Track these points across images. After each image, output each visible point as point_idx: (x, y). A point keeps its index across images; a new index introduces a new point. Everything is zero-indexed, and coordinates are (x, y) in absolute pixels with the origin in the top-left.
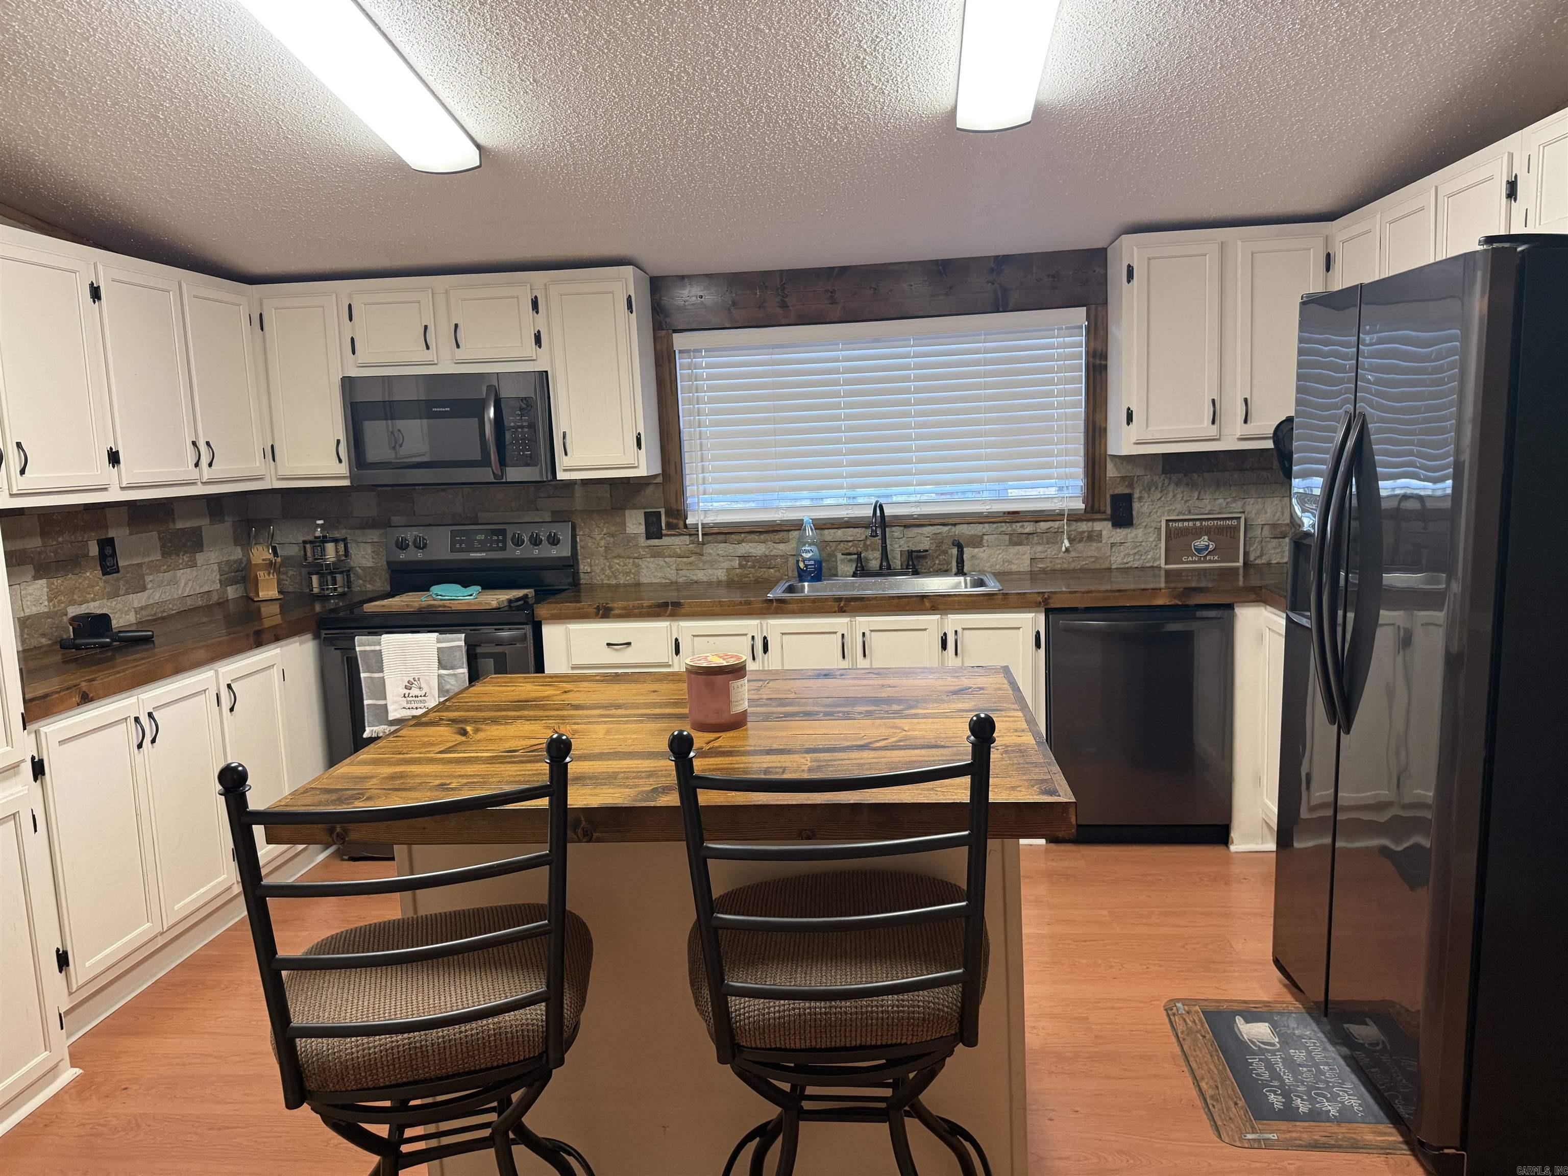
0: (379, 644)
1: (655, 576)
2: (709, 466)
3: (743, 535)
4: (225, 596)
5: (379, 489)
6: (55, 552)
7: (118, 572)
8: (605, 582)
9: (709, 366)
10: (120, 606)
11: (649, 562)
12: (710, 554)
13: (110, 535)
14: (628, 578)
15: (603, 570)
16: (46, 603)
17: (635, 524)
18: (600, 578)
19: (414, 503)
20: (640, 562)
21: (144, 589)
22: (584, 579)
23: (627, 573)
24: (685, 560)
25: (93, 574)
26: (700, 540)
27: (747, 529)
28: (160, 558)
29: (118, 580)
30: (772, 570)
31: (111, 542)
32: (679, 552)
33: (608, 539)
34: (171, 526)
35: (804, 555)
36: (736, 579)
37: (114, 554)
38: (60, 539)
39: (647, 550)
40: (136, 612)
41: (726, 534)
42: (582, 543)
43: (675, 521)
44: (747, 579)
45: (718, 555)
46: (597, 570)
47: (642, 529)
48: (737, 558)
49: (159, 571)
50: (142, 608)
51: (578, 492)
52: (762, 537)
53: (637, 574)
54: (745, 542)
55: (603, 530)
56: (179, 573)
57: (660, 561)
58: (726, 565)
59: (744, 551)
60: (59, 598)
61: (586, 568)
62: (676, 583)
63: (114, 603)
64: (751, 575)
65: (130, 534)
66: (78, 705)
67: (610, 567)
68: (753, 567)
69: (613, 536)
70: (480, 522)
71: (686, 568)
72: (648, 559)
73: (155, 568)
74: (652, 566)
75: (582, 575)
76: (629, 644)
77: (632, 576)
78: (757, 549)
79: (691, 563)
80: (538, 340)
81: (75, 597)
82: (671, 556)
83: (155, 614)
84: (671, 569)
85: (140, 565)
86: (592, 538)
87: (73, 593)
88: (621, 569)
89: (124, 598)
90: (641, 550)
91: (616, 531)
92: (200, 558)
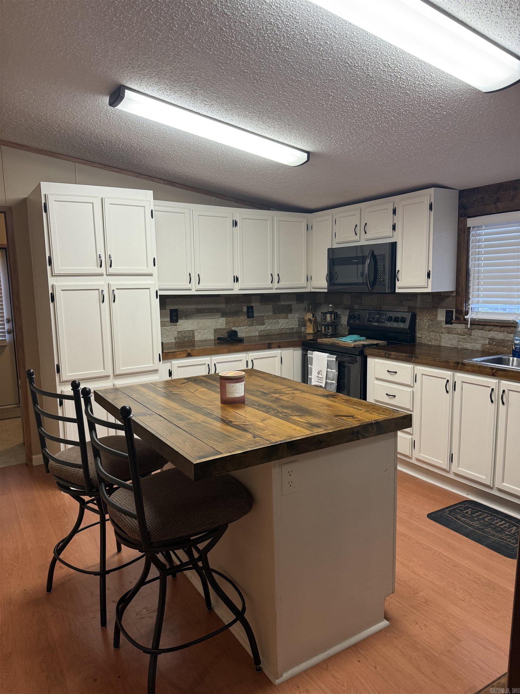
0: (312, 355)
1: (447, 343)
2: (482, 288)
3: (491, 327)
4: (301, 330)
5: (352, 293)
6: (230, 309)
7: (253, 317)
8: (426, 343)
9: (486, 234)
10: (253, 329)
11: (446, 336)
12: (474, 335)
13: (252, 305)
14: (436, 342)
15: (426, 337)
16: (225, 325)
17: (441, 316)
18: (424, 341)
19: (362, 300)
20: (442, 335)
21: (264, 324)
22: (418, 340)
23: (436, 340)
24: (462, 336)
25: (244, 318)
26: (469, 327)
27: (493, 324)
28: (272, 314)
29: (253, 320)
30: (506, 348)
31: (252, 307)
32: (459, 333)
33: (430, 322)
34: (279, 303)
35: (515, 341)
36: (486, 350)
37: (253, 312)
38: (232, 305)
39: (446, 329)
40: (259, 332)
41: (483, 325)
42: (419, 323)
43: (459, 316)
44: (492, 351)
45: (478, 336)
46: (424, 336)
47: (444, 319)
48: (488, 339)
49: (271, 319)
50: (262, 331)
51: (419, 298)
52: (502, 329)
53: (440, 341)
54: (492, 331)
55: (428, 318)
56: (280, 320)
57: (451, 336)
58: (482, 342)
59: (491, 336)
60: (230, 324)
61: (419, 335)
62: (457, 348)
63: (251, 328)
64: (494, 349)
65: (261, 305)
66: (186, 357)
67: (429, 336)
68: (496, 345)
69: (432, 321)
70: (382, 310)
71: (462, 341)
72: (446, 334)
73: (269, 318)
74: (447, 338)
75: (417, 339)
76: (396, 372)
77: (438, 342)
78: (499, 335)
79: (464, 339)
80: (394, 228)
81: (236, 324)
82: (455, 334)
83: (267, 333)
84: (455, 341)
85: (263, 316)
86: (423, 321)
87: (235, 323)
88: (433, 337)
89: (255, 327)
90: (443, 329)
91: (433, 319)
92: (290, 316)
